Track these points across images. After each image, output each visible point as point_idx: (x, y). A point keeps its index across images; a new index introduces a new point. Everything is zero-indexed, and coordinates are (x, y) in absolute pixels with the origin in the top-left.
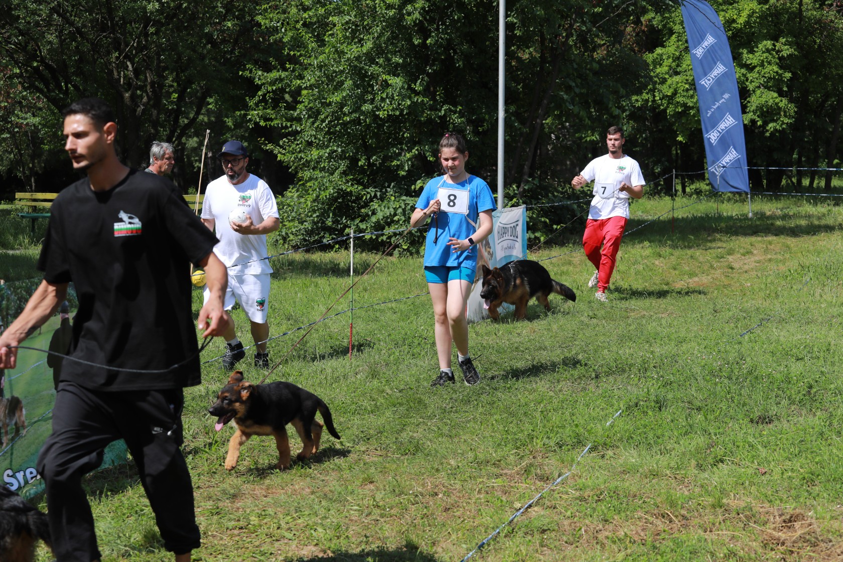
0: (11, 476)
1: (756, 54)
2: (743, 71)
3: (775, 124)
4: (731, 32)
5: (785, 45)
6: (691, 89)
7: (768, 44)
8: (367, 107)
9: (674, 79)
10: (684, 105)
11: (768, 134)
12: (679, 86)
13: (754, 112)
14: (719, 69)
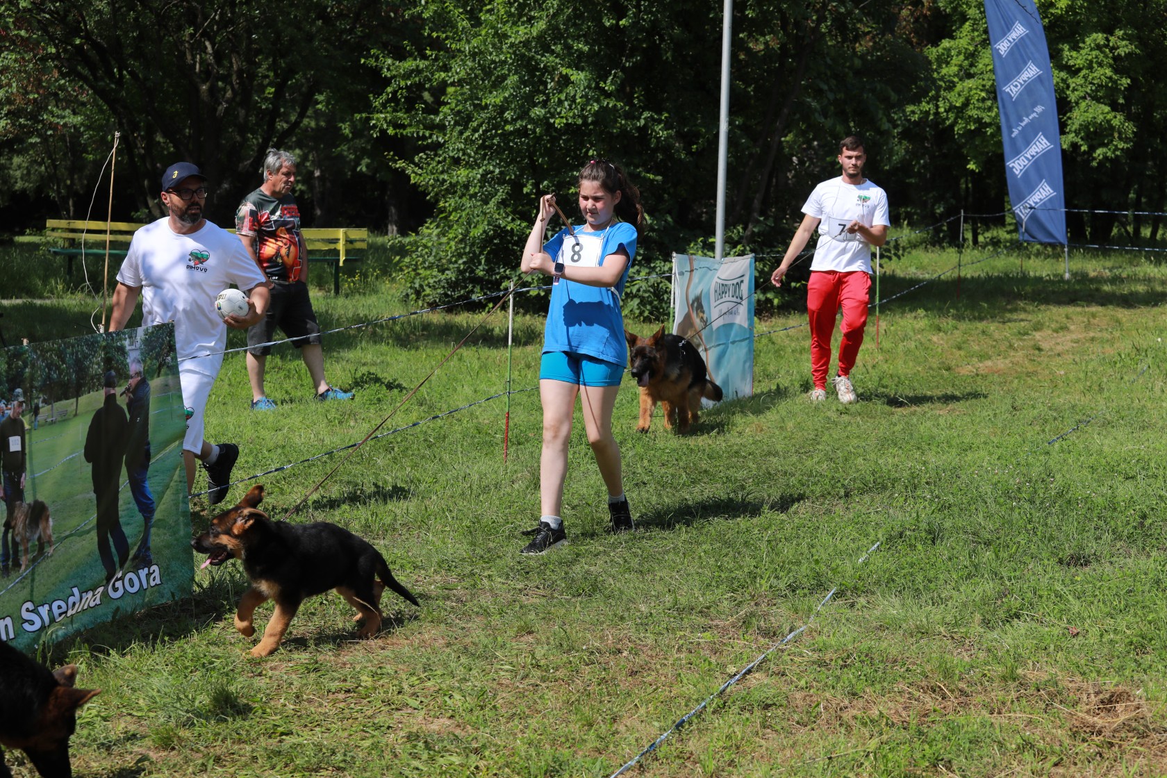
0: (32, 611)
1: (1082, 52)
2: (1063, 74)
3: (1105, 150)
4: (1047, 20)
5: (1123, 39)
6: (989, 99)
7: (1099, 37)
8: (538, 112)
9: (965, 84)
10: (979, 120)
11: (1094, 164)
12: (972, 93)
13: (1077, 133)
14: (1031, 72)
